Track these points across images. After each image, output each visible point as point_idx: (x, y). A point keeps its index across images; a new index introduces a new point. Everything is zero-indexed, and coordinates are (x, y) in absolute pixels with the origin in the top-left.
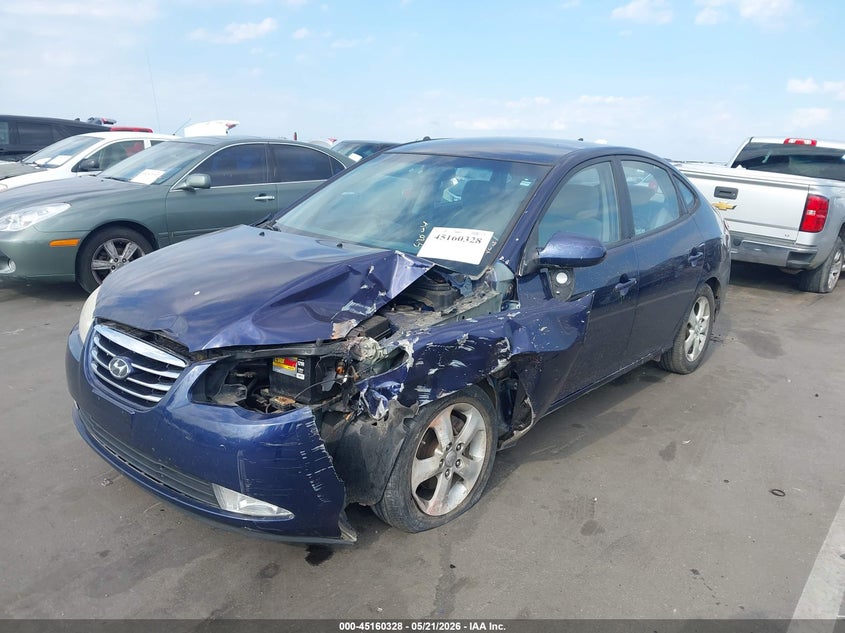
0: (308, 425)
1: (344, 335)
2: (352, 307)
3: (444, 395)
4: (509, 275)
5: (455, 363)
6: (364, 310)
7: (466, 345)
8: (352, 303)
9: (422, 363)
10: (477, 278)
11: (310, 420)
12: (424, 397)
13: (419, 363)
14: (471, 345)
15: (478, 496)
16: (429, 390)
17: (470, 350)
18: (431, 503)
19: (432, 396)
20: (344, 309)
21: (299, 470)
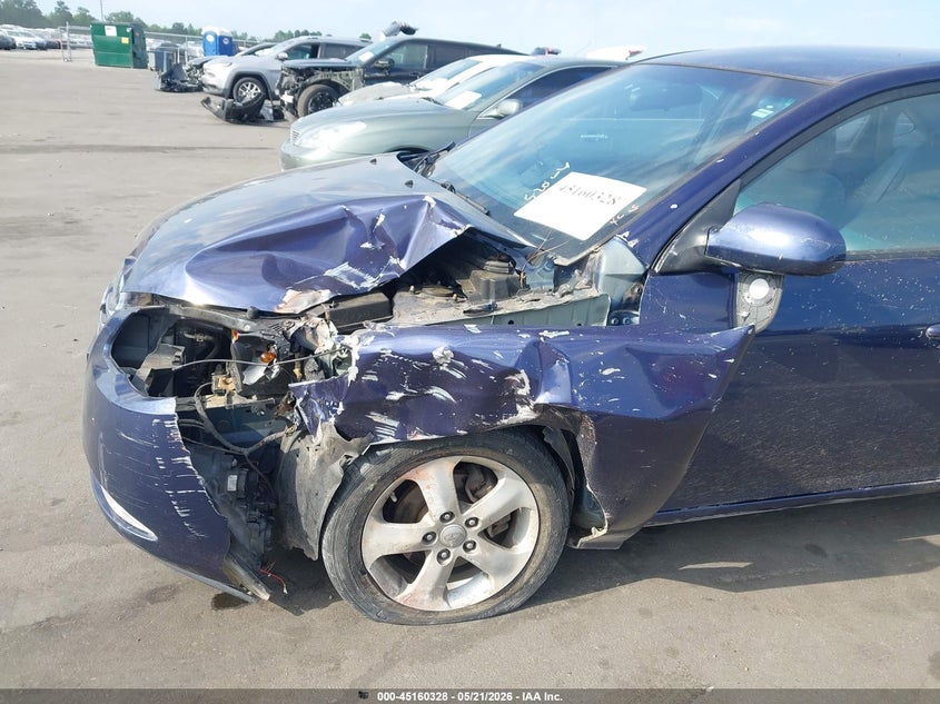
0: (168, 424)
1: (298, 310)
2: (344, 272)
3: (420, 437)
4: (635, 267)
5: (438, 393)
6: (360, 280)
7: (451, 366)
8: (345, 267)
9: (375, 378)
10: (564, 262)
11: (170, 417)
12: (386, 431)
13: (369, 377)
14: (459, 368)
15: (515, 603)
16: (396, 424)
17: (459, 376)
18: (410, 588)
19: (401, 432)
20: (329, 273)
21: (156, 481)
